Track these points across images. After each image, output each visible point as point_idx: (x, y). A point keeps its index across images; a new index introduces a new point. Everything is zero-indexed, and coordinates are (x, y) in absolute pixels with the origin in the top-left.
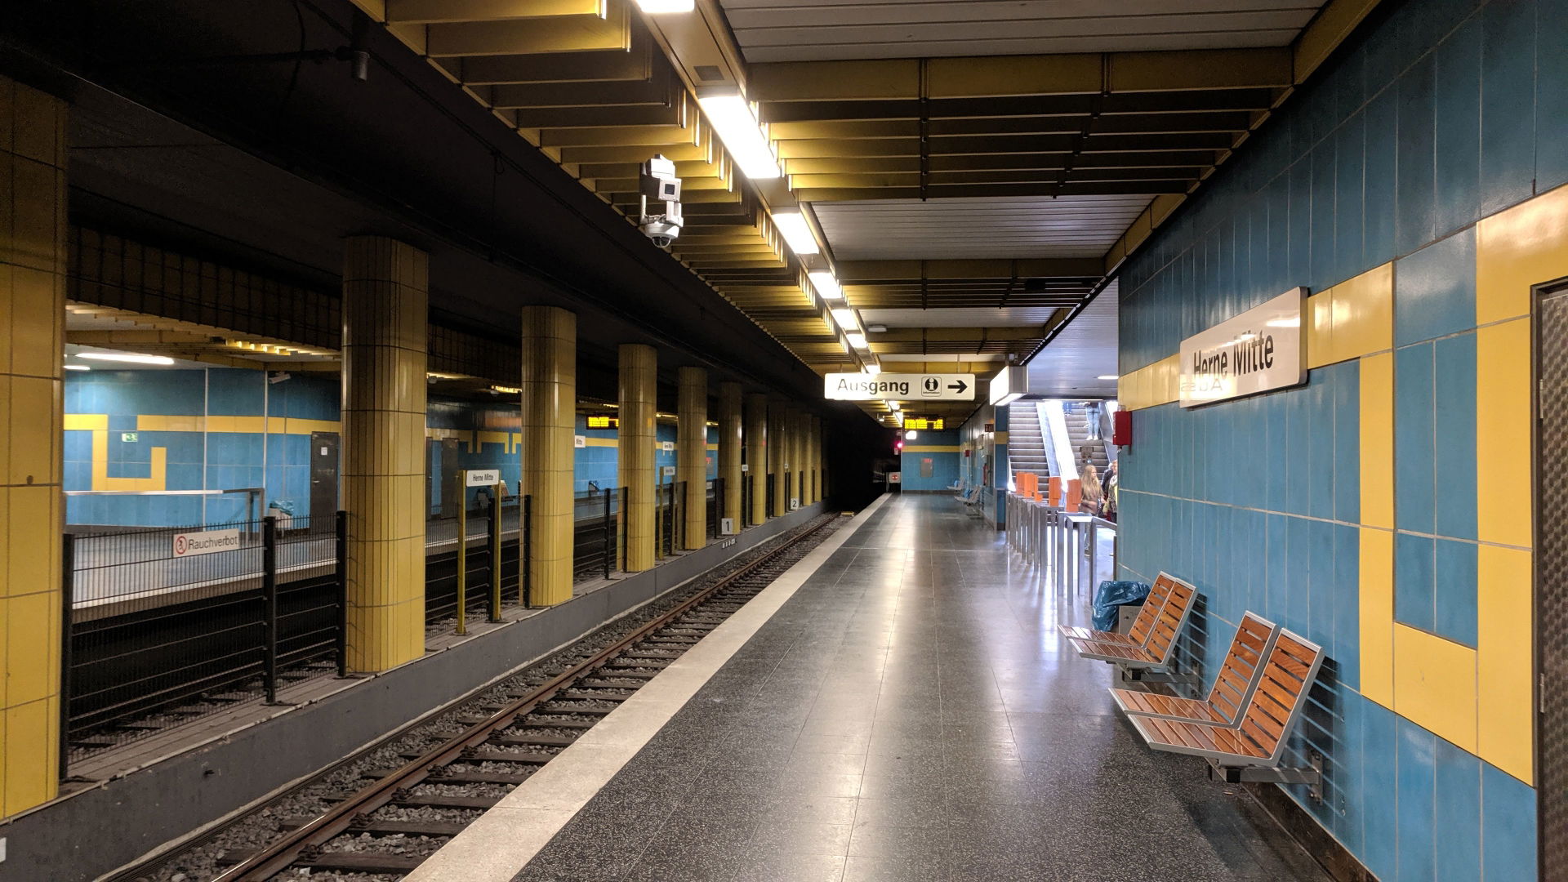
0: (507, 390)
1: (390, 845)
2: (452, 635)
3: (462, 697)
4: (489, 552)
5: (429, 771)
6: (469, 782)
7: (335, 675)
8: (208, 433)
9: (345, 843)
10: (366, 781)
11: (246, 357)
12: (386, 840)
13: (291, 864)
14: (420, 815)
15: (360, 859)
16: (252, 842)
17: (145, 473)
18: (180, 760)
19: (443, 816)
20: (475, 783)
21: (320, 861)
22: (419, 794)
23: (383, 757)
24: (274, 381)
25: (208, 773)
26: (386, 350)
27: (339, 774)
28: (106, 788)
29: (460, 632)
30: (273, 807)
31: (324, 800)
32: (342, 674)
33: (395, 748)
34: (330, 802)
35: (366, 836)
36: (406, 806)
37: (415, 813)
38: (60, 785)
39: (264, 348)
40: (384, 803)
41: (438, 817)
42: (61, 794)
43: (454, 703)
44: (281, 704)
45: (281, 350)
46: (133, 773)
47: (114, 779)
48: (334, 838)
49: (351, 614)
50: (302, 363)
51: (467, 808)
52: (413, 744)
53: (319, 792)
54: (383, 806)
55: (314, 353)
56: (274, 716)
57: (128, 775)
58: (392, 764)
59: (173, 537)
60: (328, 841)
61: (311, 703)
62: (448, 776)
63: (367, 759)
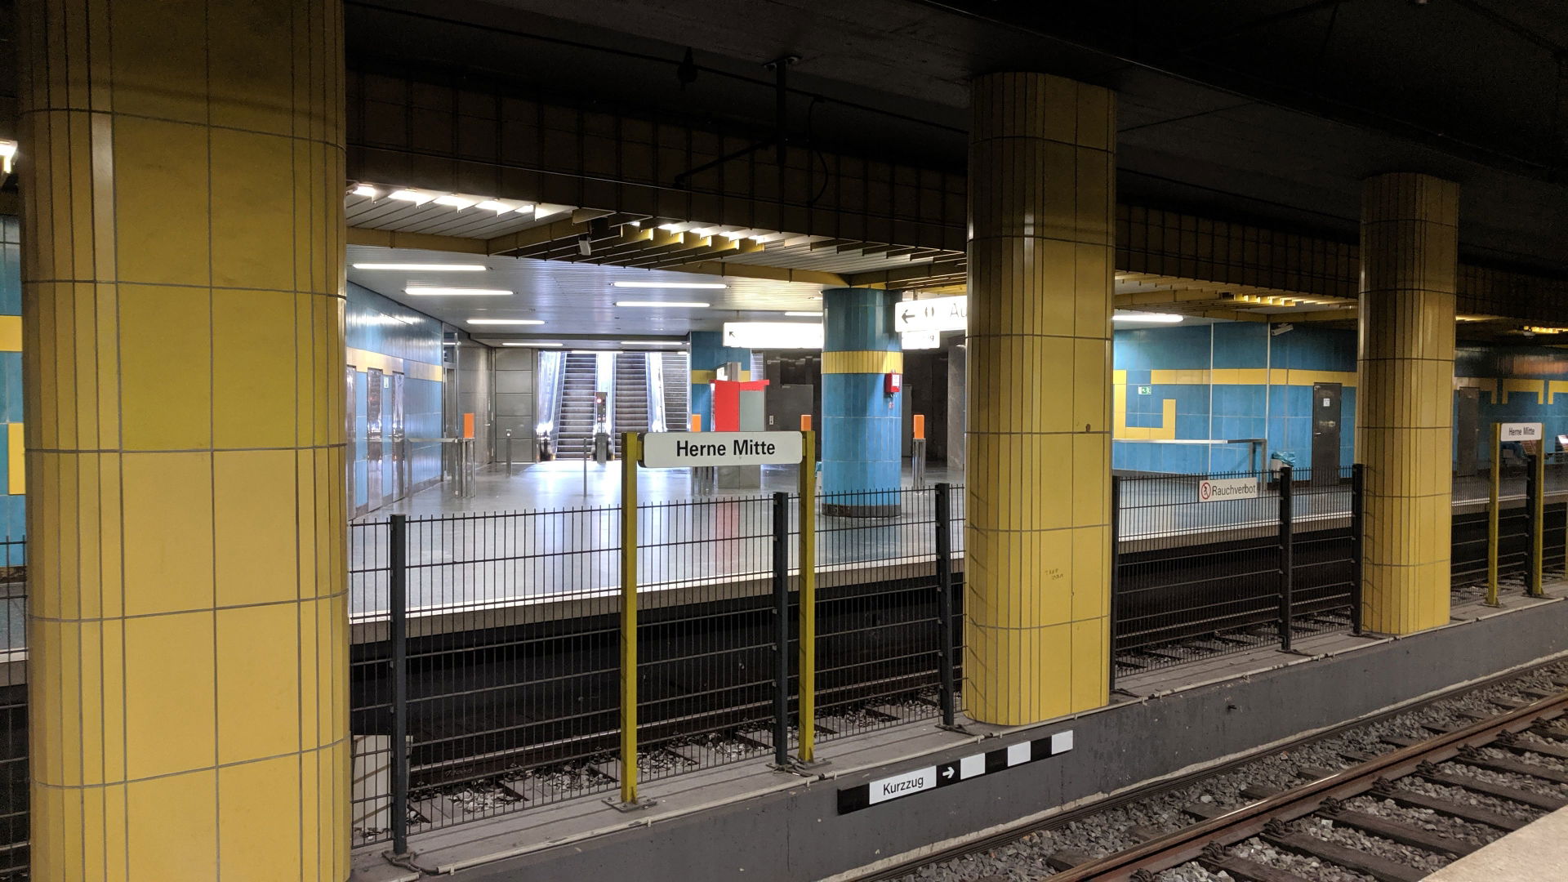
0: (1544, 331)
1: (1418, 819)
2: (1481, 605)
3: (1495, 675)
4: (1527, 516)
5: (1459, 750)
6: (1511, 771)
7: (1350, 631)
8: (1213, 385)
9: (1367, 804)
10: (1385, 746)
11: (1251, 310)
12: (1412, 812)
13: (1313, 812)
14: (1451, 795)
15: (1386, 825)
16: (1272, 782)
17: (1158, 423)
18: (1206, 691)
19: (1481, 802)
20: (1517, 773)
21: (1342, 816)
22: (1448, 771)
23: (1403, 724)
24: (1277, 332)
25: (1230, 707)
26: (1408, 293)
27: (1357, 734)
28: (1146, 704)
29: (1490, 603)
30: (1291, 752)
31: (1342, 757)
32: (1357, 631)
33: (1417, 718)
34: (1349, 760)
35: (1390, 802)
36: (1434, 782)
37: (1445, 792)
38: (1110, 694)
39: (1269, 301)
40: (1410, 772)
41: (1473, 802)
42: (1111, 702)
43: (1484, 681)
44: (1296, 653)
45: (1286, 302)
46: (1168, 695)
47: (1152, 697)
48: (1356, 796)
49: (1367, 572)
50: (1306, 313)
51: (1510, 799)
52: (1440, 718)
53: (1337, 747)
54: (1408, 776)
55: (1320, 303)
56: (1290, 664)
57: (1163, 696)
58: (1414, 734)
59: (1199, 483)
60: (1349, 798)
61: (1327, 656)
62: (1482, 759)
63: (1385, 723)
